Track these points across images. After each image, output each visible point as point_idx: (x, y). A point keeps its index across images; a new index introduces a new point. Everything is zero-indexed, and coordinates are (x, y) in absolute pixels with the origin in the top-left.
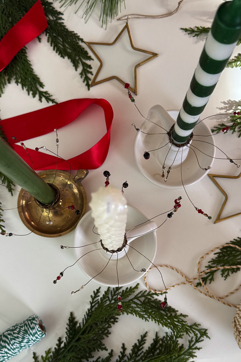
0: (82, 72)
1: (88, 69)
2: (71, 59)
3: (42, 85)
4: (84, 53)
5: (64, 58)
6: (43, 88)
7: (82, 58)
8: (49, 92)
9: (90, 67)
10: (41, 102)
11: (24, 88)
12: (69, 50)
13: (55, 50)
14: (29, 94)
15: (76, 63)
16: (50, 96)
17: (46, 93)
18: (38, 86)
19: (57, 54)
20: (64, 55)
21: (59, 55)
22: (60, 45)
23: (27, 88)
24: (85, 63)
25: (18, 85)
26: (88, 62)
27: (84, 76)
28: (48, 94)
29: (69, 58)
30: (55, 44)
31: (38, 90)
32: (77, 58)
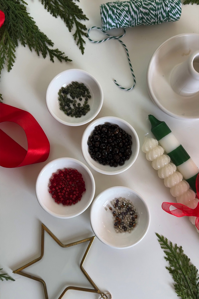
0: (76, 33)
1: (83, 31)
2: (64, 19)
3: (51, 44)
4: (78, 11)
5: (56, 17)
6: (52, 46)
7: (76, 17)
8: (60, 50)
9: (84, 27)
10: (53, 61)
11: (32, 48)
12: (61, 9)
13: (47, 8)
14: (39, 55)
15: (70, 23)
16: (62, 54)
17: (57, 51)
18: (47, 45)
19: (49, 13)
20: (56, 14)
21: (51, 14)
22: (51, 3)
23: (35, 47)
24: (79, 23)
25: (25, 46)
26: (83, 22)
27: (78, 38)
28: (60, 52)
29: (61, 18)
30: (46, 2)
31: (48, 49)
32: (71, 18)
